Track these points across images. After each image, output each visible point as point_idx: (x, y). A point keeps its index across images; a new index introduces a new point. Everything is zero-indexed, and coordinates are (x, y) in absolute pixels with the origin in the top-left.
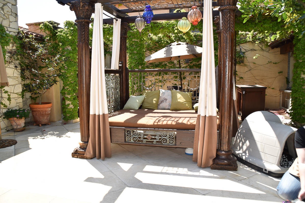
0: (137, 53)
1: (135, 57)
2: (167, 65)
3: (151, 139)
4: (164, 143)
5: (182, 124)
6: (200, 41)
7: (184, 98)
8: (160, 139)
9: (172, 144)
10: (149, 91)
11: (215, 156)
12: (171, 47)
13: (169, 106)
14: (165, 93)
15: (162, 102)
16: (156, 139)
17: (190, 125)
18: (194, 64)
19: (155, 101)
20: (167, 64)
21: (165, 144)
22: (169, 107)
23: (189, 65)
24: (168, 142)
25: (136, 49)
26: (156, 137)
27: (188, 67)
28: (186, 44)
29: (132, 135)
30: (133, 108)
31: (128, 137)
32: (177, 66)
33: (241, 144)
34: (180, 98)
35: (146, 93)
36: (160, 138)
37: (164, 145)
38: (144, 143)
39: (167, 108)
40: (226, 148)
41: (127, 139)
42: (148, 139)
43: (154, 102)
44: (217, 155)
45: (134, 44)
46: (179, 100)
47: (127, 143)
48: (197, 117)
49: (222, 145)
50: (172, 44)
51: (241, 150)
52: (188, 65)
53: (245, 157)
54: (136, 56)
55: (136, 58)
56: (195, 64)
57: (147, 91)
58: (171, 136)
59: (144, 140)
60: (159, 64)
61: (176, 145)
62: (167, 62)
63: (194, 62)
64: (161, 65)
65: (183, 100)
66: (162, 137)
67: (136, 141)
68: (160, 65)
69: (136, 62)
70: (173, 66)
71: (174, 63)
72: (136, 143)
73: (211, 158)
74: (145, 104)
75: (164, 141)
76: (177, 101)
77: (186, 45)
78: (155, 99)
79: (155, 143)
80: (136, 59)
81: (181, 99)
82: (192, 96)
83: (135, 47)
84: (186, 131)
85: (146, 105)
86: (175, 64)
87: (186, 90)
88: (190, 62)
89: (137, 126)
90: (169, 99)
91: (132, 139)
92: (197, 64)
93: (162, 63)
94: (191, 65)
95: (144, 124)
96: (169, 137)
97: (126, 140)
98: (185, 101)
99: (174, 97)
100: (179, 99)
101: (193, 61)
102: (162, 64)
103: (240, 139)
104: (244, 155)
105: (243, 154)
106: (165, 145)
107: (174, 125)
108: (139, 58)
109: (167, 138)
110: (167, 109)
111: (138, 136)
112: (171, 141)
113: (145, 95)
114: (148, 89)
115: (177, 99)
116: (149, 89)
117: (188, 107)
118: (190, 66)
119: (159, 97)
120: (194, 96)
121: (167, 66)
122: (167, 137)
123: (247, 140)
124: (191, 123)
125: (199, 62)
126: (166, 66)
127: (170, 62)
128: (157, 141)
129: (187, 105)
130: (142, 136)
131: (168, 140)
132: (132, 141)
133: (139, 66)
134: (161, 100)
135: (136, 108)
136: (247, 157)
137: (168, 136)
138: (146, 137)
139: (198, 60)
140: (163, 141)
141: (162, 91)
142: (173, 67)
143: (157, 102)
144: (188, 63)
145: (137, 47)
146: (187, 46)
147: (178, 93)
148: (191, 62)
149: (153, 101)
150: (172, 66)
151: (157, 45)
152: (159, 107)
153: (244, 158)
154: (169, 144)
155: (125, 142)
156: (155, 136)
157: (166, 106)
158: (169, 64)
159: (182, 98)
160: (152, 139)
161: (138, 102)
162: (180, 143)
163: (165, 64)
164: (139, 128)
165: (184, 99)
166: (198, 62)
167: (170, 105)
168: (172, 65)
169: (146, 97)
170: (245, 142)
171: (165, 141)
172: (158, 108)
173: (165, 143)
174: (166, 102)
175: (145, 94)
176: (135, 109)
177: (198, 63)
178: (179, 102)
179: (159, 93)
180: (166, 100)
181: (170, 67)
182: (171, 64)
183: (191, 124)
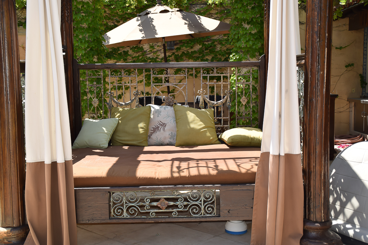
0: (89, 27)
1: (84, 38)
2: (129, 53)
3: (166, 208)
4: (194, 213)
5: (230, 172)
6: (194, 5)
7: (201, 121)
8: (186, 206)
9: (210, 215)
10: (126, 109)
11: (302, 233)
12: (150, 17)
13: (170, 138)
14: (160, 112)
15: (156, 129)
16: (177, 206)
17: (246, 173)
18: (183, 53)
19: (142, 128)
20: (128, 51)
21: (196, 215)
22: (172, 140)
23: (174, 53)
24: (203, 211)
25: (87, 20)
26: (178, 203)
27: (173, 57)
28: (177, 11)
29: (126, 203)
30: (97, 144)
31: (116, 207)
32: (148, 56)
33: (338, 207)
34: (194, 121)
35: (119, 112)
36: (186, 203)
37: (195, 217)
38: (152, 217)
39: (167, 141)
40: (321, 217)
41: (114, 212)
42: (159, 208)
43: (141, 131)
44: (305, 231)
45: (80, 7)
46: (192, 126)
47: (114, 221)
48: (260, 156)
49: (312, 210)
50: (149, 10)
51: (341, 217)
52: (172, 55)
53: (355, 231)
54: (87, 36)
55: (87, 39)
56: (186, 52)
57: (121, 109)
58: (208, 198)
59: (152, 211)
60: (111, 52)
61: (219, 216)
62: (129, 47)
63: (184, 48)
64: (116, 55)
65: (201, 125)
66: (188, 202)
67: (134, 214)
68: (114, 54)
69: (88, 47)
70: (141, 56)
71: (143, 49)
72: (134, 218)
73: (293, 237)
74: (119, 136)
75: (194, 210)
76: (188, 127)
77: (179, 12)
78: (141, 125)
79: (176, 216)
80: (88, 42)
81: (196, 123)
82: (214, 117)
83: (83, 16)
84: (239, 187)
85: (122, 137)
86: (146, 52)
87: (202, 104)
88: (175, 47)
89: (135, 182)
90: (170, 123)
91: (125, 211)
92: (190, 51)
93: (119, 50)
94: (178, 55)
95: (150, 178)
96: (205, 202)
97: (112, 213)
98: (204, 126)
99: (180, 119)
100: (192, 122)
101: (183, 46)
102: (119, 52)
103: (335, 196)
104: (350, 229)
105: (348, 226)
106: (197, 217)
107: (213, 176)
108: (94, 40)
109: (201, 204)
110: (168, 145)
111: (137, 203)
112: (209, 209)
113: (119, 117)
114: (123, 104)
115: (188, 123)
116: (126, 104)
117: (211, 138)
118: (176, 55)
119: (148, 121)
120: (217, 117)
121: (130, 55)
122: (201, 201)
123: (352, 197)
124: (248, 170)
125: (194, 48)
126: (126, 56)
127: (135, 48)
128: (178, 212)
129: (208, 134)
130: (148, 203)
131: (203, 207)
132: (125, 214)
133: (93, 57)
134: (153, 125)
135: (103, 145)
136: (357, 230)
137: (202, 199)
138: (155, 204)
139: (193, 43)
140: (192, 209)
141: (153, 108)
142: (141, 59)
143: (146, 129)
144: (172, 49)
145: (88, 16)
146: (182, 16)
147: (189, 112)
148: (177, 48)
149: (138, 128)
150: (139, 56)
151: (107, 12)
152: (150, 140)
153: (351, 233)
154: (204, 214)
155: (110, 219)
156: (175, 200)
157: (165, 138)
158: (133, 51)
159: (197, 120)
160: (169, 207)
161: (106, 131)
162: (229, 212)
163: (124, 52)
164: (141, 187)
165: (201, 123)
166: (192, 48)
167: (172, 137)
168: (140, 54)
169: (120, 121)
170: (349, 200)
171: (197, 210)
172: (149, 143)
173: (197, 213)
174: (164, 130)
175: (119, 114)
176: (102, 147)
177: (193, 50)
178: (193, 129)
179: (149, 113)
180: (164, 125)
181: (135, 57)
182: (137, 53)
183: (249, 172)
